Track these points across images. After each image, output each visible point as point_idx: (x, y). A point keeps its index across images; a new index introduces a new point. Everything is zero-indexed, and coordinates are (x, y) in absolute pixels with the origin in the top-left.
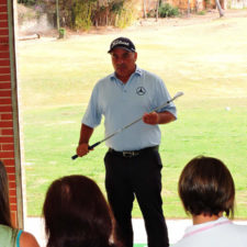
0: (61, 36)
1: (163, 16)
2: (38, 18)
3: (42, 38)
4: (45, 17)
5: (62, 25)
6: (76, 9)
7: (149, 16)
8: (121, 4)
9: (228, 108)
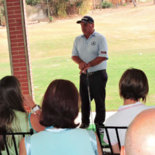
0: (51, 21)
1: (104, 7)
2: (38, 12)
3: (41, 23)
4: (41, 11)
5: (51, 15)
6: (58, 6)
7: (96, 8)
8: (82, 2)
9: (141, 54)
